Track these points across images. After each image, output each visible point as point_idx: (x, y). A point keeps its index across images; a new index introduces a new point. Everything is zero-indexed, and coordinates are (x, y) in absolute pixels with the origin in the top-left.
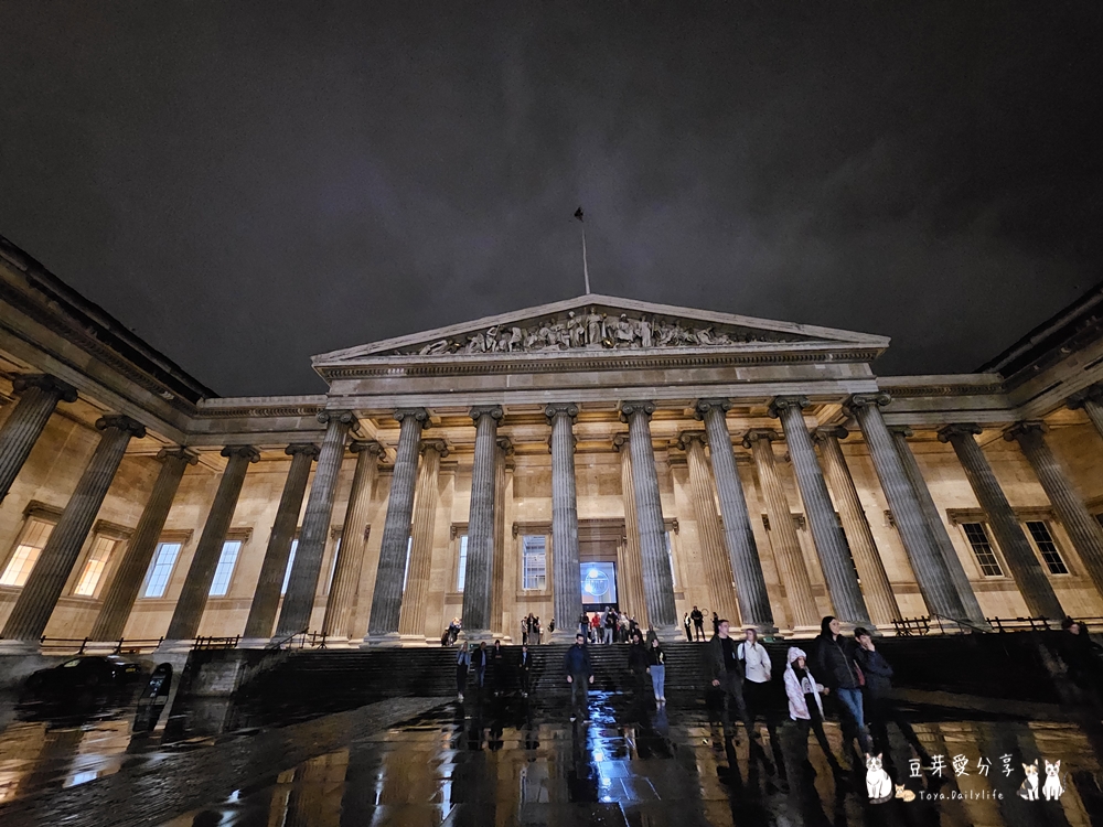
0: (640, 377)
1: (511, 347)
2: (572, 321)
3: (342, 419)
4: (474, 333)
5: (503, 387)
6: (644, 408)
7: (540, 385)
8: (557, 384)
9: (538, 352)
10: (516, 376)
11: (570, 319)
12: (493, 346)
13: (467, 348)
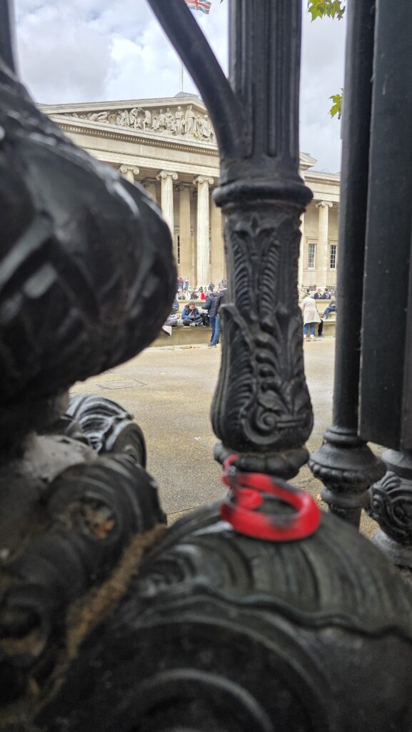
1: (144, 125)
2: (179, 113)
4: (123, 110)
5: (139, 153)
7: (158, 156)
8: (167, 158)
9: (161, 134)
10: (146, 147)
11: (178, 110)
12: (135, 123)
13: (118, 118)
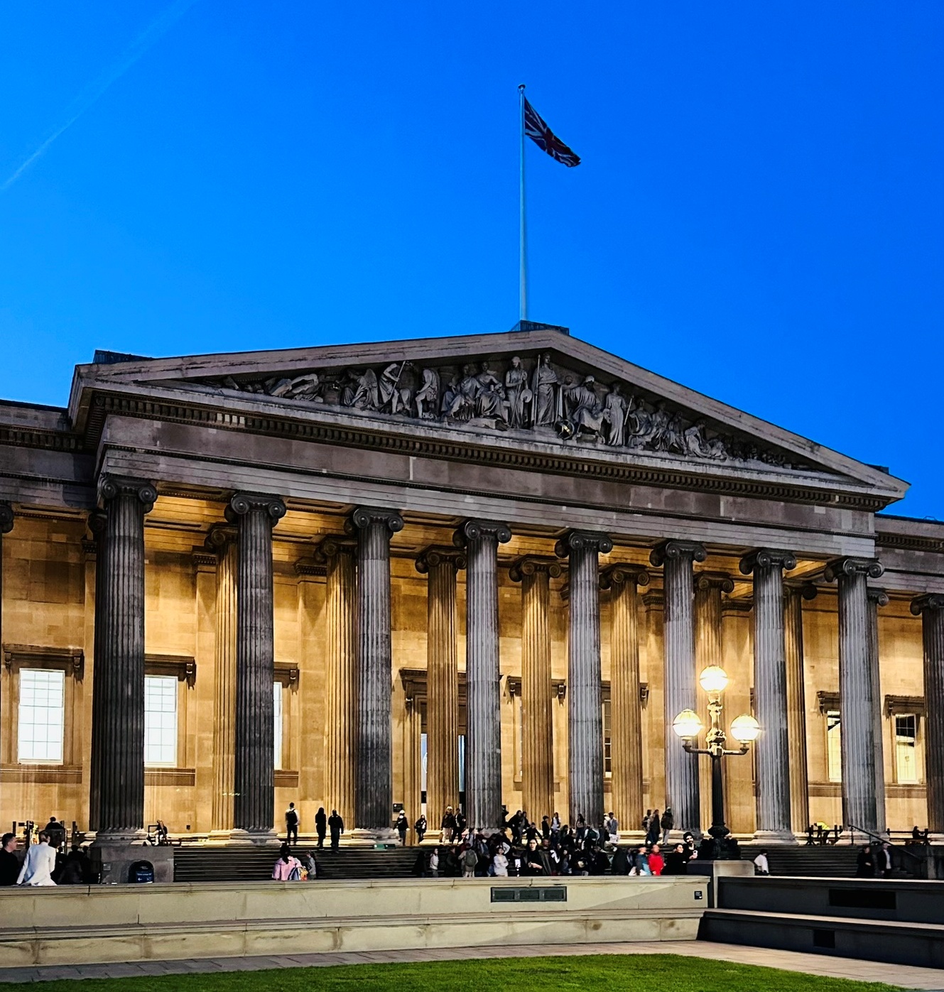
1: (420, 407)
2: (515, 376)
5: (404, 478)
7: (460, 484)
8: (483, 487)
9: (465, 427)
10: (424, 461)
11: (511, 368)
12: (395, 401)
13: (348, 392)
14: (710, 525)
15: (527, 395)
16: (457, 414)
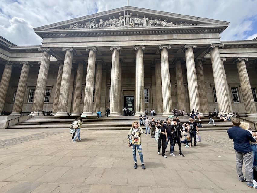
0: (141, 38)
1: (99, 26)
2: (120, 17)
3: (47, 51)
4: (87, 21)
5: (97, 41)
6: (141, 48)
7: (109, 40)
8: (114, 40)
10: (101, 37)
11: (120, 16)
12: (94, 26)
14: (171, 41)
15: (123, 20)
16: (106, 25)
